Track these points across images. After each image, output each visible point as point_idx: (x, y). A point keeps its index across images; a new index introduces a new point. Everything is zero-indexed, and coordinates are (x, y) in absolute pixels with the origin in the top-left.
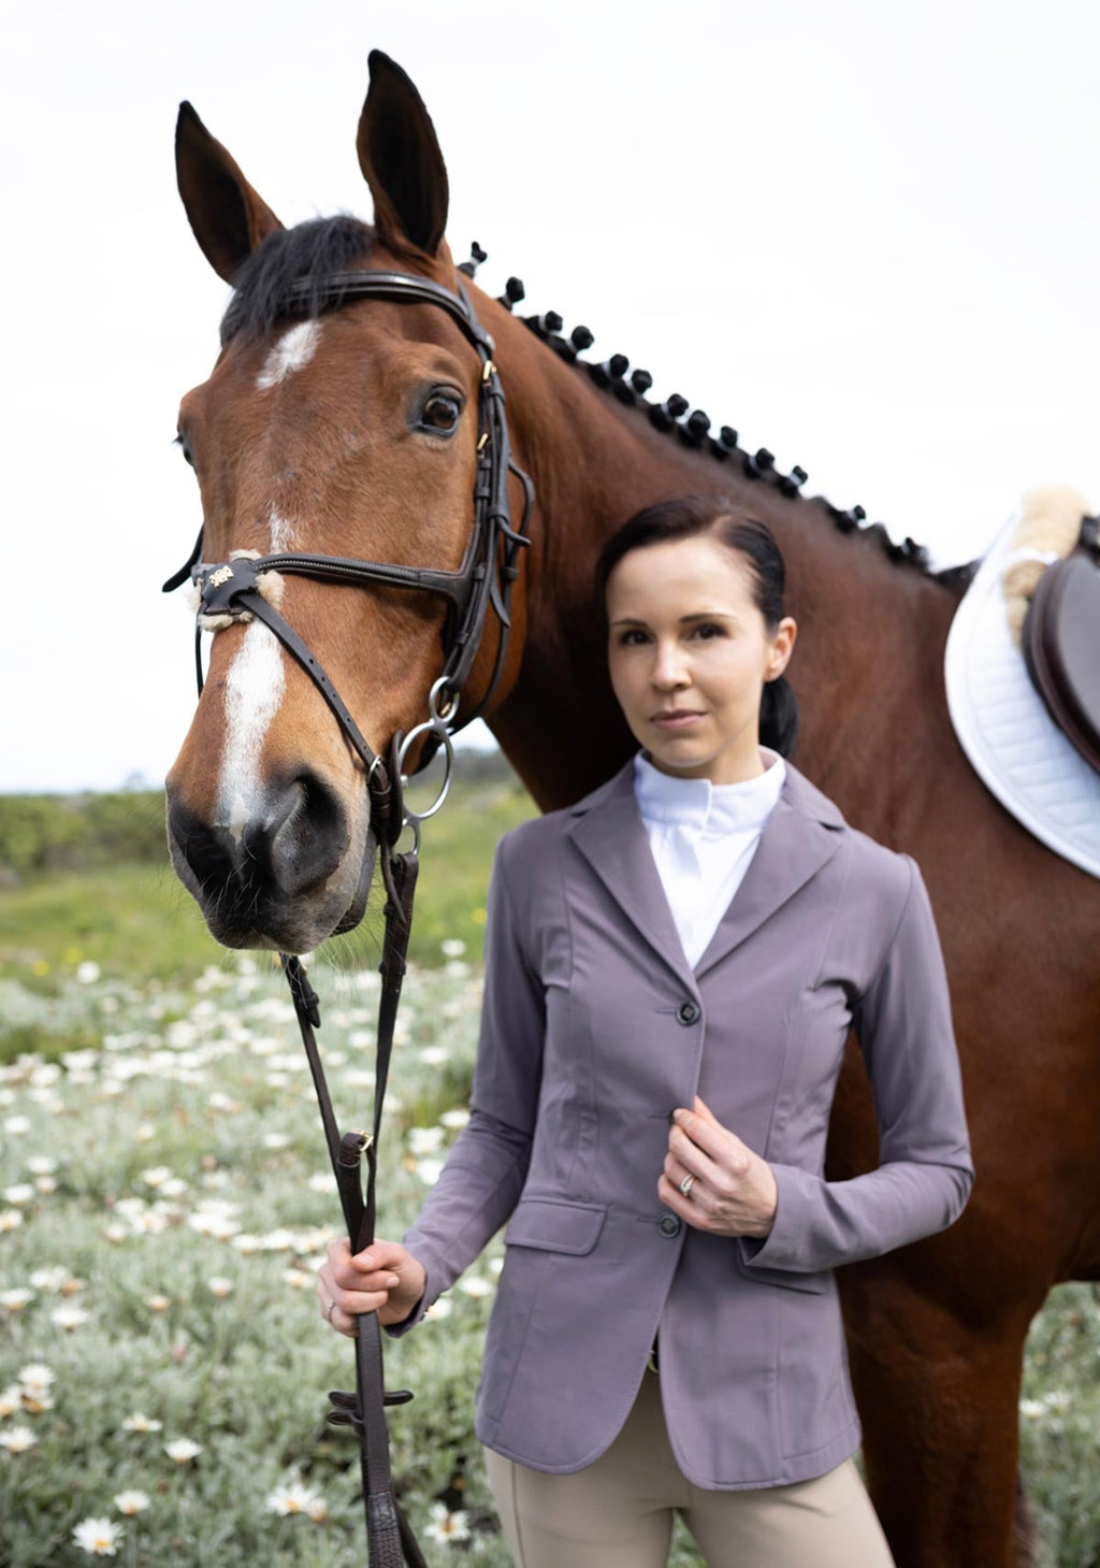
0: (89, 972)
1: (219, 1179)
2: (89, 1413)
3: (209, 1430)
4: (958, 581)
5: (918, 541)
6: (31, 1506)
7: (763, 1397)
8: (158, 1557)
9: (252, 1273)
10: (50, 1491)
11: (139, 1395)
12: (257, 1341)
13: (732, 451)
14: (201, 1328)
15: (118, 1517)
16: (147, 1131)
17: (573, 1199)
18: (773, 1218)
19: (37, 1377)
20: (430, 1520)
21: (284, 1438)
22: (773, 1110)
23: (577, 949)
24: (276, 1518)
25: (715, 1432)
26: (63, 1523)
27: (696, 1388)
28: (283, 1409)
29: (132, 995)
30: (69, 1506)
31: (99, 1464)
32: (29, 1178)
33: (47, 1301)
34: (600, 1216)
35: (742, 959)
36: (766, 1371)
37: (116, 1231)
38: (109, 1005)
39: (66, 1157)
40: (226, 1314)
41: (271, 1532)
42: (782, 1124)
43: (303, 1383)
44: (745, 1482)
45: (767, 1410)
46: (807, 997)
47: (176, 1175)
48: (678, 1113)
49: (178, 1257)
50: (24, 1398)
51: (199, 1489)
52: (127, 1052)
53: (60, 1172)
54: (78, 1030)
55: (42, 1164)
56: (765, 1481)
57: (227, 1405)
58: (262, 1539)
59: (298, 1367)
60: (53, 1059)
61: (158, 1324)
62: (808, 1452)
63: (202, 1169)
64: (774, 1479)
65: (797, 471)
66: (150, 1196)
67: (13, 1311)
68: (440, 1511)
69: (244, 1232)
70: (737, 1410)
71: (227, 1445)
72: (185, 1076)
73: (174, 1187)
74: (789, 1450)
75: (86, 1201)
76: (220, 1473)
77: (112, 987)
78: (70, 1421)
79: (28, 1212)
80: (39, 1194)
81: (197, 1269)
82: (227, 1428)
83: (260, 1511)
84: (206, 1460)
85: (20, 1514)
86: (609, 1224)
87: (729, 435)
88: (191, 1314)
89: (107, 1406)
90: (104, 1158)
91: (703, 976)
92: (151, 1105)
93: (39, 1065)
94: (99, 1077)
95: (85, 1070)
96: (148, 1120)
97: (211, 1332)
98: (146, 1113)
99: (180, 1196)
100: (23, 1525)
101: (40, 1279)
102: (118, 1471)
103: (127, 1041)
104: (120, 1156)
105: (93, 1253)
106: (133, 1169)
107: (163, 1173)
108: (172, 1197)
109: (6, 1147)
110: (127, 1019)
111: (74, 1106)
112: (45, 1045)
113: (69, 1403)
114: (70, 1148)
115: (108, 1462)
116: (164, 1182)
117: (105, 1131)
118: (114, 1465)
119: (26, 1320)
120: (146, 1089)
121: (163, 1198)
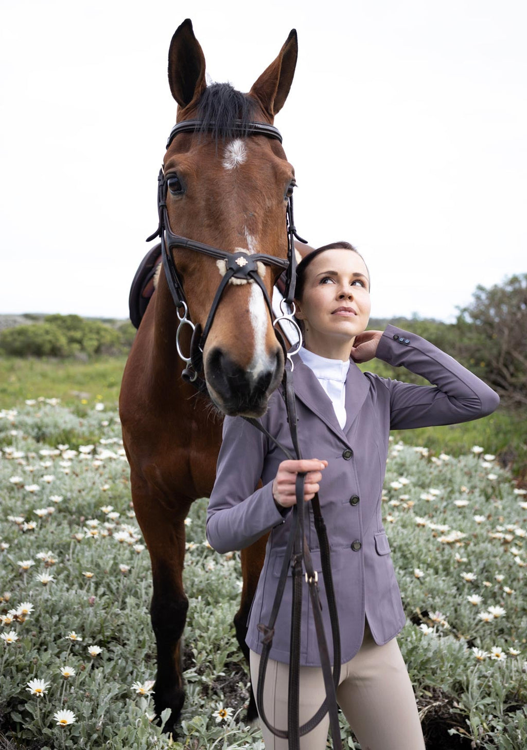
0: (100, 406)
2: (50, 625)
6: (14, 668)
9: (141, 562)
10: (24, 662)
14: (113, 586)
16: (107, 486)
19: (26, 608)
31: (52, 651)
32: (48, 505)
33: (41, 567)
37: (80, 536)
38: (106, 423)
39: (69, 495)
40: (126, 582)
47: (116, 509)
52: (106, 446)
53: (65, 501)
54: (92, 433)
55: (57, 498)
60: (75, 447)
61: (90, 583)
63: (128, 508)
66: (103, 518)
67: (26, 570)
73: (115, 515)
75: (74, 517)
77: (108, 414)
78: (40, 629)
79: (43, 522)
80: (50, 514)
81: (115, 559)
85: (7, 673)
88: (110, 578)
90: (86, 498)
92: (114, 473)
93: (67, 449)
94: (93, 457)
95: (89, 453)
96: (110, 481)
97: (118, 588)
98: (109, 478)
99: (116, 520)
100: (8, 677)
101: (41, 555)
102: (61, 656)
103: (110, 441)
104: (93, 496)
105: (69, 544)
106: (98, 504)
107: (110, 508)
108: (113, 520)
109: (43, 488)
110: (113, 430)
111: (78, 470)
112: (74, 441)
113: (41, 619)
114: (71, 491)
115: (57, 651)
116: (110, 512)
117: (90, 484)
118: (60, 653)
119: (31, 576)
120: (113, 464)
121: (108, 520)
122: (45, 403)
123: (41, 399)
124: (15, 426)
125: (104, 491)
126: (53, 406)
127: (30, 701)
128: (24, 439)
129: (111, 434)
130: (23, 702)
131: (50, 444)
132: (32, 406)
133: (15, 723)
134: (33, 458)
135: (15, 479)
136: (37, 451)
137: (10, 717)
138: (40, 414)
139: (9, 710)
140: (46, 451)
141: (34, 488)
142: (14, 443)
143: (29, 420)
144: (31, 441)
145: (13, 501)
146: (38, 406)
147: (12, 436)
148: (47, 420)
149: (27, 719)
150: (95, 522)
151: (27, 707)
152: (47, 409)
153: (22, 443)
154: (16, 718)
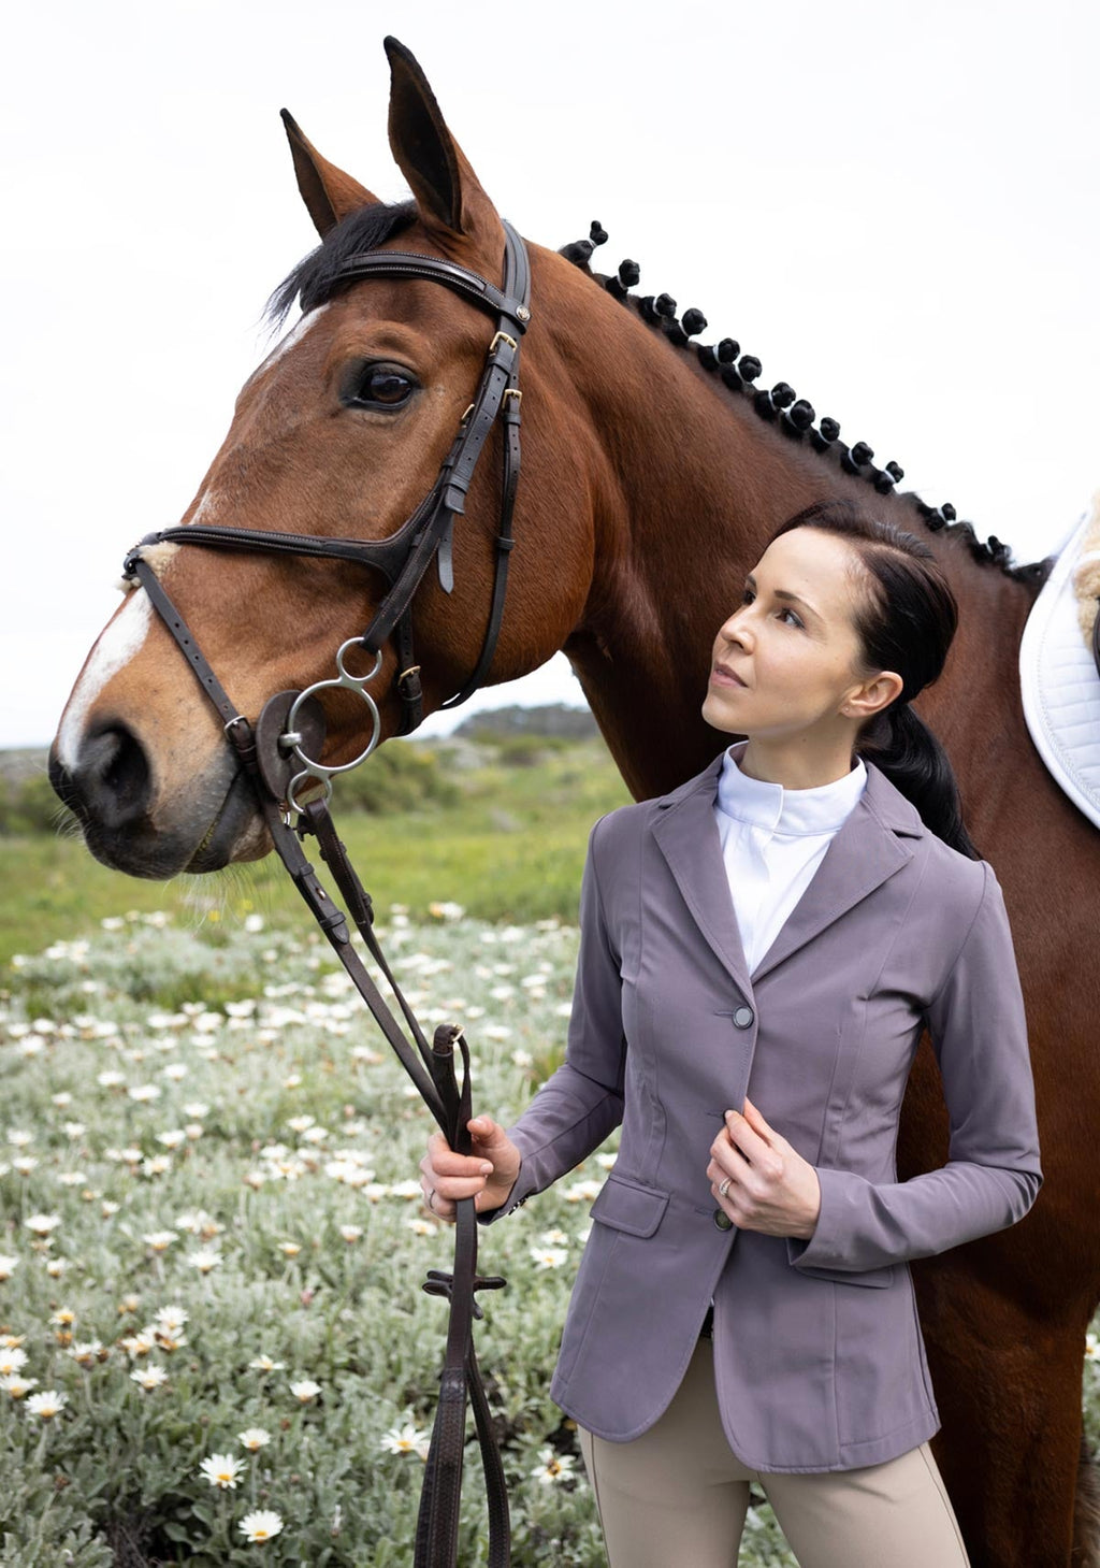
0: (255, 923)
1: (357, 1127)
2: (223, 1351)
3: (334, 1368)
4: (1034, 578)
5: (1002, 540)
6: (163, 1438)
7: (820, 1387)
8: (279, 1490)
9: (380, 1219)
10: (182, 1425)
11: (269, 1335)
12: (383, 1285)
13: (833, 444)
14: (333, 1271)
15: (243, 1453)
16: (295, 1080)
17: (641, 1184)
18: (815, 1222)
19: (173, 1316)
20: (538, 1462)
21: (404, 1378)
22: (825, 1115)
23: (647, 946)
24: (392, 1458)
25: (769, 1417)
26: (192, 1456)
27: (751, 1375)
28: (404, 1351)
29: (294, 947)
30: (198, 1442)
31: (229, 1399)
32: (183, 1122)
33: (190, 1243)
34: (664, 1202)
35: (802, 964)
36: (823, 1362)
37: (257, 1177)
38: (271, 955)
39: (220, 1101)
40: (356, 1260)
41: (386, 1471)
42: (836, 1127)
43: (426, 1326)
44: (801, 1467)
45: (825, 1399)
46: (859, 1007)
47: (318, 1123)
48: (729, 1114)
49: (314, 1202)
50: (158, 1337)
51: (321, 1425)
52: (285, 1001)
53: (214, 1113)
54: (243, 978)
55: (197, 1109)
56: (820, 1466)
57: (352, 1345)
58: (377, 1475)
59: (419, 1312)
60: (218, 1008)
61: (292, 1267)
62: (869, 1440)
63: (344, 1118)
64: (830, 1465)
65: (892, 467)
66: (295, 1142)
67: (159, 1251)
68: (547, 1453)
69: (376, 1180)
70: (794, 1399)
71: (350, 1383)
72: (333, 1027)
73: (317, 1134)
74: (846, 1438)
75: (236, 1144)
76: (342, 1411)
77: (277, 937)
78: (203, 1358)
79: (181, 1155)
80: (190, 1140)
81: (330, 1216)
82: (352, 1368)
83: (376, 1450)
84: (329, 1397)
85: (152, 1447)
86: (670, 1210)
87: (831, 428)
88: (325, 1257)
89: (238, 1343)
90: (254, 1104)
91: (759, 981)
92: (301, 1053)
93: (202, 1012)
94: (256, 1024)
95: (245, 1018)
96: (297, 1069)
97: (342, 1275)
98: (295, 1063)
99: (321, 1143)
100: (155, 1457)
101: (185, 1221)
102: (246, 1407)
103: (285, 990)
104: (269, 1102)
105: (236, 1196)
106: (281, 1115)
107: (307, 1121)
108: (313, 1144)
109: (165, 1091)
110: (287, 969)
111: (230, 1052)
112: (210, 995)
113: (203, 1340)
114: (223, 1093)
115: (237, 1398)
116: (307, 1129)
117: (257, 1078)
118: (243, 1402)
119: (170, 1260)
120: (298, 1037)
121: (306, 1145)
122: (141, 924)
123: (133, 915)
124: (86, 974)
125: (291, 1088)
126: (158, 930)
127: (202, 1500)
128: (111, 998)
129: (285, 976)
130: (186, 1503)
131: (163, 1004)
132: (117, 931)
133: (173, 1544)
134: (134, 1034)
135: (109, 1078)
136: (139, 1019)
137: (164, 1533)
138: (135, 946)
139: (160, 1519)
140: (159, 1019)
141: (150, 1092)
142: (90, 1007)
143: (115, 960)
144: (123, 1001)
145: (109, 1121)
146: (130, 928)
147: (86, 994)
148: (150, 958)
149: (198, 1534)
150: (278, 1151)
151: (198, 1512)
152: (146, 935)
153: (106, 1007)
154: (177, 1534)
